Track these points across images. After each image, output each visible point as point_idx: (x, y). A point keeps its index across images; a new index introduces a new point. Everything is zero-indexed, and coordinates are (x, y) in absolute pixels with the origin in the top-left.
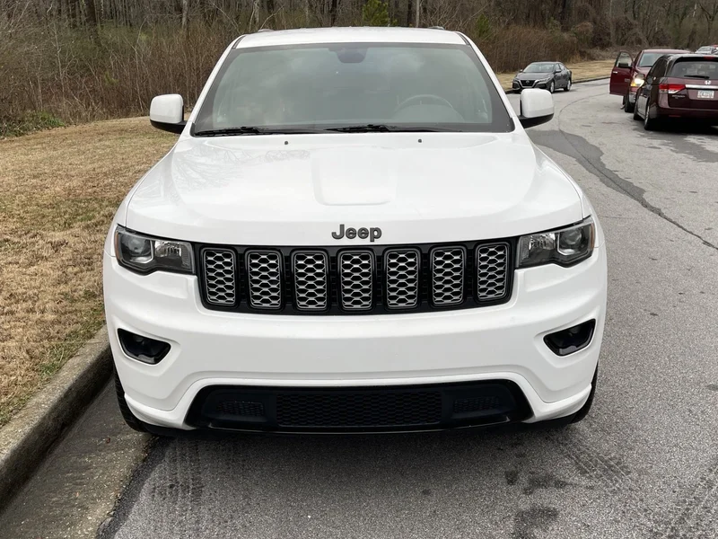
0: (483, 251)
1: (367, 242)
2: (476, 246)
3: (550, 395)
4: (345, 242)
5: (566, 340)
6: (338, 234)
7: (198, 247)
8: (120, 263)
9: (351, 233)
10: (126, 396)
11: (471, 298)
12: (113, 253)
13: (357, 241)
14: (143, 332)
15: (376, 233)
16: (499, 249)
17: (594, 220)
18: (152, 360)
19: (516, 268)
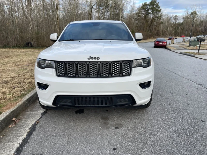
0: (124, 63)
1: (96, 60)
2: (122, 62)
3: (140, 99)
4: (91, 60)
5: (144, 85)
6: (89, 58)
7: (56, 62)
8: (38, 67)
9: (92, 58)
10: (39, 99)
11: (121, 74)
12: (36, 65)
13: (94, 60)
14: (42, 82)
15: (98, 58)
16: (128, 63)
17: (151, 57)
18: (45, 89)
19: (132, 68)
